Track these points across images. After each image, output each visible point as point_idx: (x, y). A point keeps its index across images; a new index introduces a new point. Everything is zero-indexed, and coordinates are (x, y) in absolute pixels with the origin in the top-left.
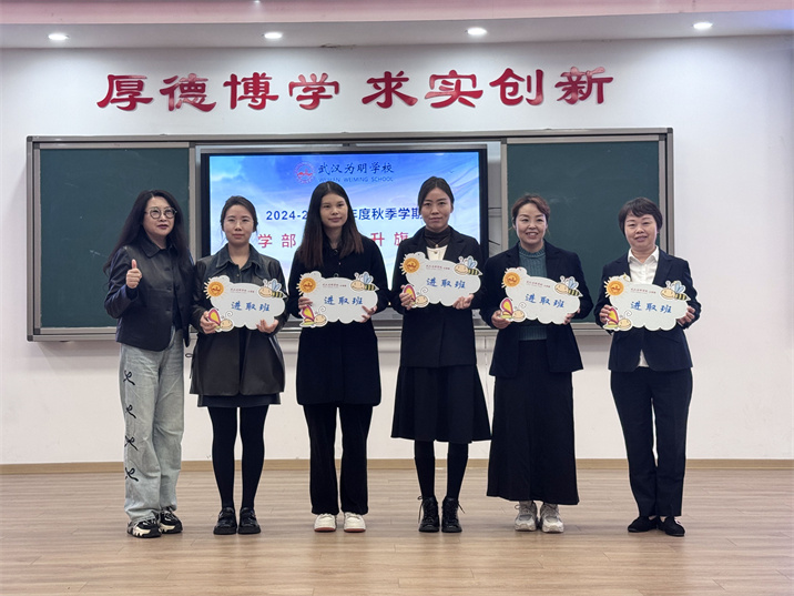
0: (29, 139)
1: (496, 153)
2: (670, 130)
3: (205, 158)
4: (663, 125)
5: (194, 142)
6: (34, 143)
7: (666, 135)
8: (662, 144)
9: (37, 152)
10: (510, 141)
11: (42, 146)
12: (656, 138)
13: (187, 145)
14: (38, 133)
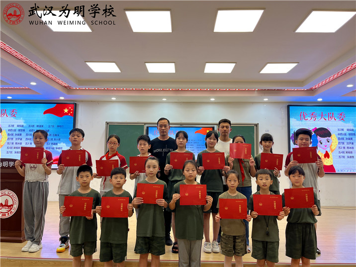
3: (147, 127)
4: (256, 123)
5: (145, 124)
6: (107, 123)
7: (257, 125)
8: (255, 127)
9: (108, 126)
11: (109, 124)
13: (143, 124)
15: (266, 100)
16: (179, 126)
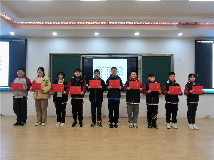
0: (50, 54)
1: (140, 58)
2: (173, 54)
3: (83, 58)
4: (170, 53)
5: (82, 55)
6: (51, 55)
7: (172, 55)
9: (52, 56)
10: (143, 56)
11: (53, 55)
12: (171, 56)
13: (80, 55)
14: (52, 52)
15: (180, 34)
16: (109, 56)
